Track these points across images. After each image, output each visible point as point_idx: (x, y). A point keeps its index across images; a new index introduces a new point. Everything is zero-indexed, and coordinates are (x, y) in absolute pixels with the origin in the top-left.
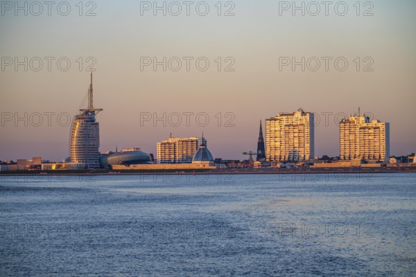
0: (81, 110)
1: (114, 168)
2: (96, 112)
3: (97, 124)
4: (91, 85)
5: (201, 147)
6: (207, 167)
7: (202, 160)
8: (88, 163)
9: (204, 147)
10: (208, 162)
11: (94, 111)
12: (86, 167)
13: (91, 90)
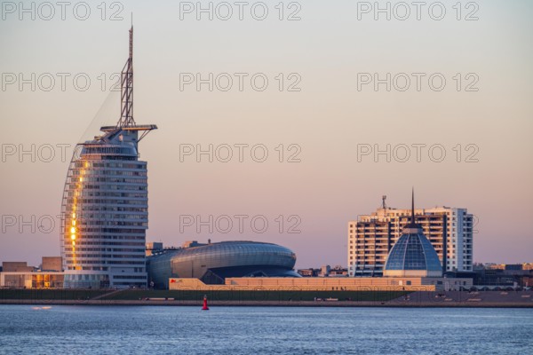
0: (103, 129)
1: (172, 286)
2: (140, 133)
3: (143, 166)
4: (130, 60)
5: (408, 231)
6: (417, 285)
7: (406, 268)
8: (111, 273)
9: (415, 231)
10: (423, 273)
11: (135, 132)
12: (105, 283)
13: (128, 76)
